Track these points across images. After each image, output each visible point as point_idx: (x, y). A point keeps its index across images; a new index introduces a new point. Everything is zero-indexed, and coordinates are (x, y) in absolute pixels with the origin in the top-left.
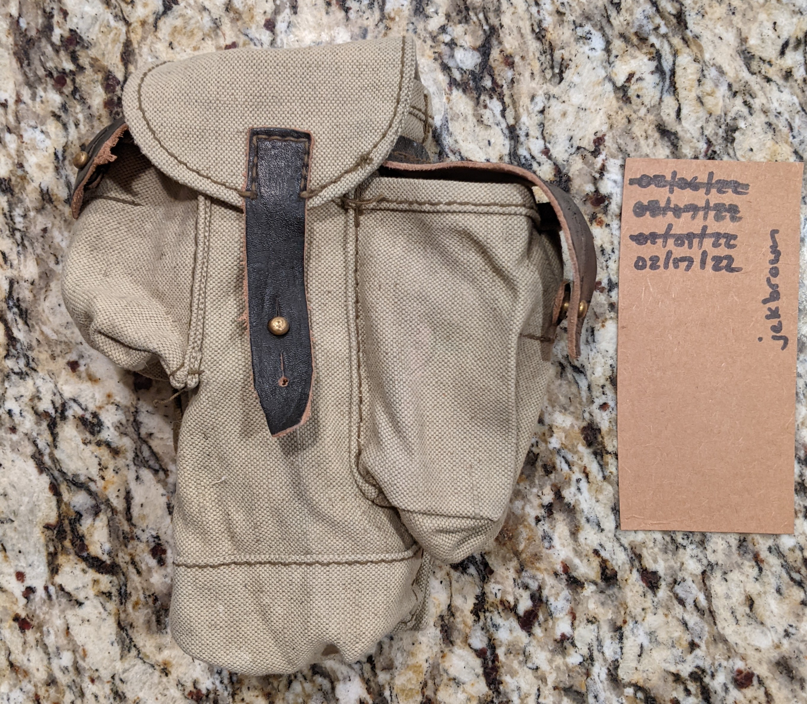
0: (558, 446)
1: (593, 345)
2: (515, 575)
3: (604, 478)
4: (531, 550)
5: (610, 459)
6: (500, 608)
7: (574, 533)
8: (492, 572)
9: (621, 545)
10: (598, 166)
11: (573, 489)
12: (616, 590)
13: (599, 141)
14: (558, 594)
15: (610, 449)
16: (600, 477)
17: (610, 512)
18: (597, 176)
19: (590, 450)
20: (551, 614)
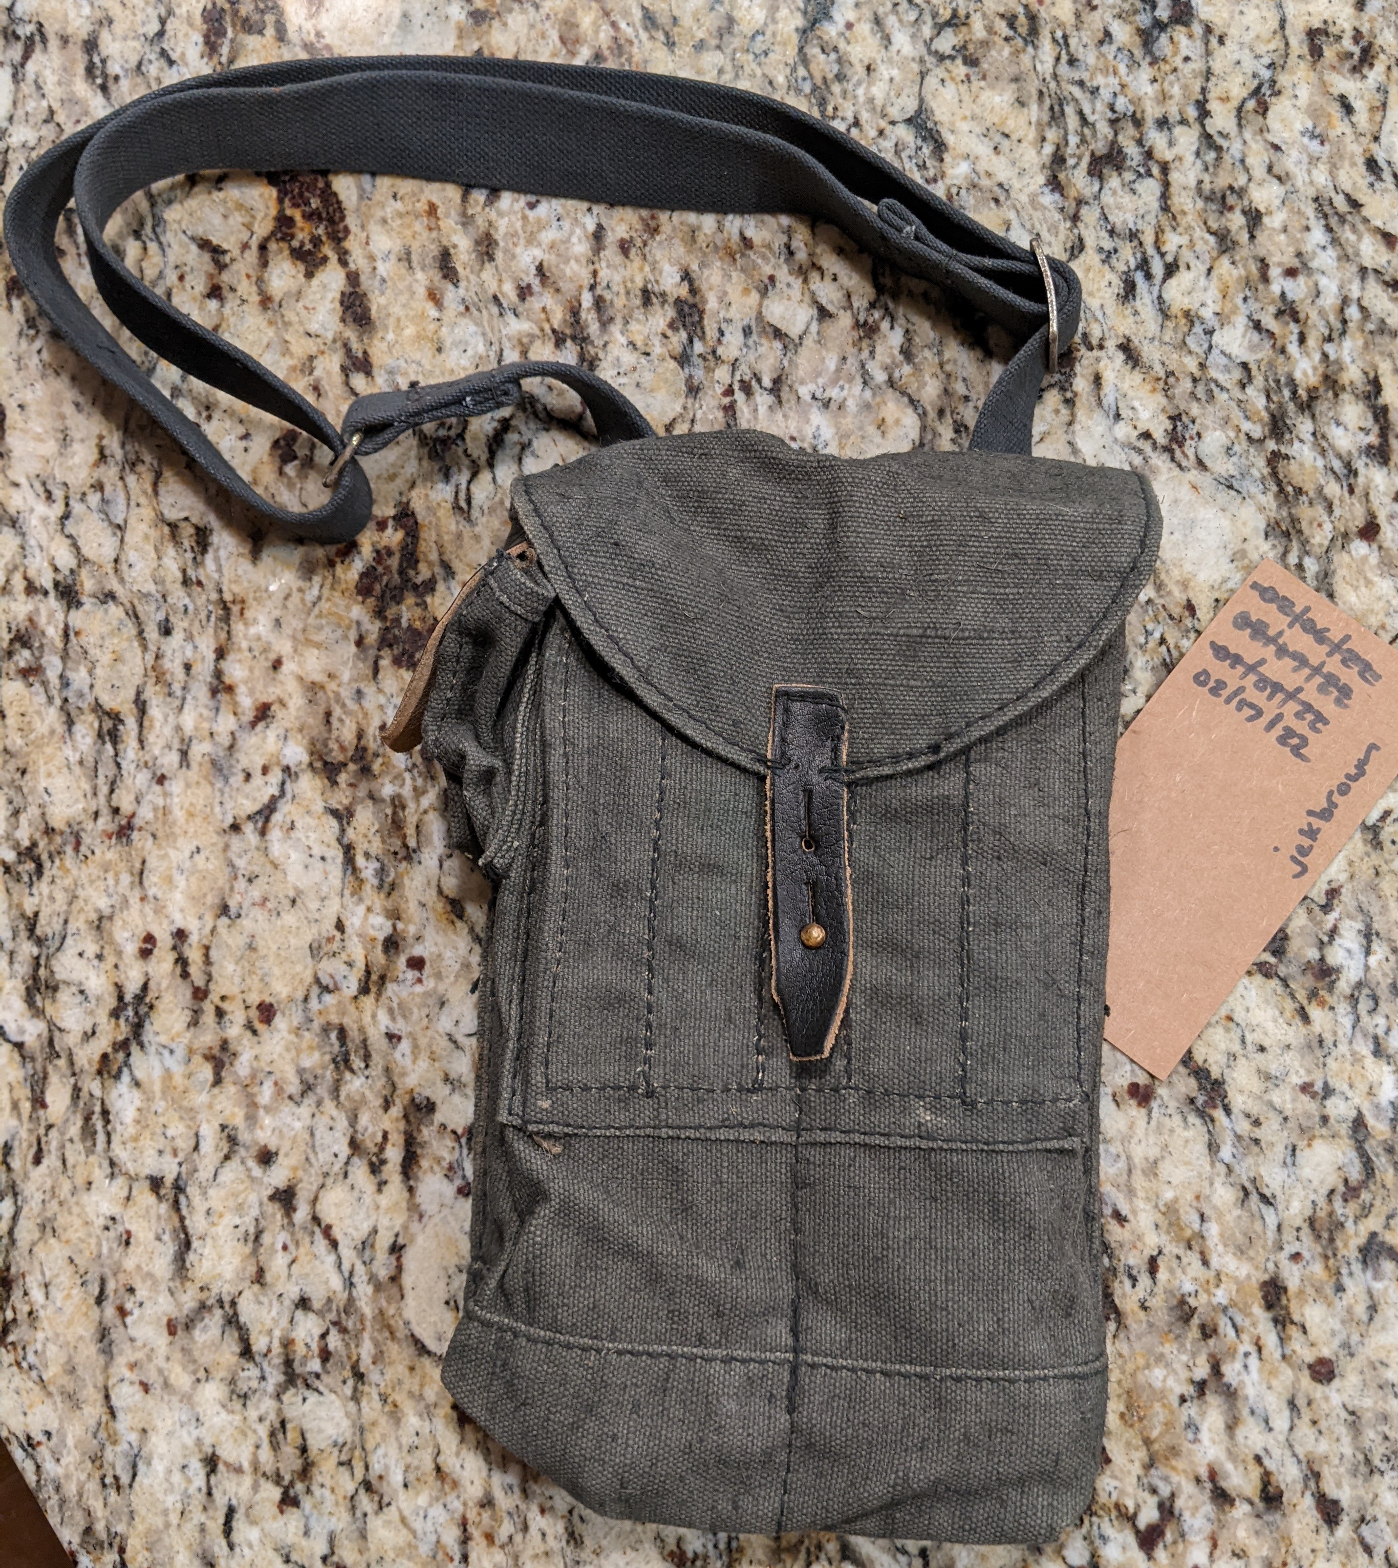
0: (1225, 1302)
1: (1292, 1169)
2: (1140, 1472)
3: (1284, 1357)
4: (1167, 1440)
5: (1293, 1331)
6: (1114, 1514)
7: (1231, 1427)
8: (1108, 1461)
9: (1295, 1455)
10: (1329, 926)
11: (1238, 1365)
12: (1278, 1516)
13: (1333, 893)
14: (1196, 1508)
15: (1296, 1318)
16: (1277, 1355)
17: (1285, 1406)
18: (1326, 939)
19: (1269, 1315)
20: (1183, 1535)
